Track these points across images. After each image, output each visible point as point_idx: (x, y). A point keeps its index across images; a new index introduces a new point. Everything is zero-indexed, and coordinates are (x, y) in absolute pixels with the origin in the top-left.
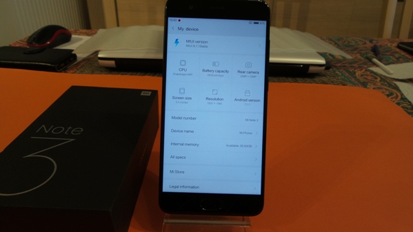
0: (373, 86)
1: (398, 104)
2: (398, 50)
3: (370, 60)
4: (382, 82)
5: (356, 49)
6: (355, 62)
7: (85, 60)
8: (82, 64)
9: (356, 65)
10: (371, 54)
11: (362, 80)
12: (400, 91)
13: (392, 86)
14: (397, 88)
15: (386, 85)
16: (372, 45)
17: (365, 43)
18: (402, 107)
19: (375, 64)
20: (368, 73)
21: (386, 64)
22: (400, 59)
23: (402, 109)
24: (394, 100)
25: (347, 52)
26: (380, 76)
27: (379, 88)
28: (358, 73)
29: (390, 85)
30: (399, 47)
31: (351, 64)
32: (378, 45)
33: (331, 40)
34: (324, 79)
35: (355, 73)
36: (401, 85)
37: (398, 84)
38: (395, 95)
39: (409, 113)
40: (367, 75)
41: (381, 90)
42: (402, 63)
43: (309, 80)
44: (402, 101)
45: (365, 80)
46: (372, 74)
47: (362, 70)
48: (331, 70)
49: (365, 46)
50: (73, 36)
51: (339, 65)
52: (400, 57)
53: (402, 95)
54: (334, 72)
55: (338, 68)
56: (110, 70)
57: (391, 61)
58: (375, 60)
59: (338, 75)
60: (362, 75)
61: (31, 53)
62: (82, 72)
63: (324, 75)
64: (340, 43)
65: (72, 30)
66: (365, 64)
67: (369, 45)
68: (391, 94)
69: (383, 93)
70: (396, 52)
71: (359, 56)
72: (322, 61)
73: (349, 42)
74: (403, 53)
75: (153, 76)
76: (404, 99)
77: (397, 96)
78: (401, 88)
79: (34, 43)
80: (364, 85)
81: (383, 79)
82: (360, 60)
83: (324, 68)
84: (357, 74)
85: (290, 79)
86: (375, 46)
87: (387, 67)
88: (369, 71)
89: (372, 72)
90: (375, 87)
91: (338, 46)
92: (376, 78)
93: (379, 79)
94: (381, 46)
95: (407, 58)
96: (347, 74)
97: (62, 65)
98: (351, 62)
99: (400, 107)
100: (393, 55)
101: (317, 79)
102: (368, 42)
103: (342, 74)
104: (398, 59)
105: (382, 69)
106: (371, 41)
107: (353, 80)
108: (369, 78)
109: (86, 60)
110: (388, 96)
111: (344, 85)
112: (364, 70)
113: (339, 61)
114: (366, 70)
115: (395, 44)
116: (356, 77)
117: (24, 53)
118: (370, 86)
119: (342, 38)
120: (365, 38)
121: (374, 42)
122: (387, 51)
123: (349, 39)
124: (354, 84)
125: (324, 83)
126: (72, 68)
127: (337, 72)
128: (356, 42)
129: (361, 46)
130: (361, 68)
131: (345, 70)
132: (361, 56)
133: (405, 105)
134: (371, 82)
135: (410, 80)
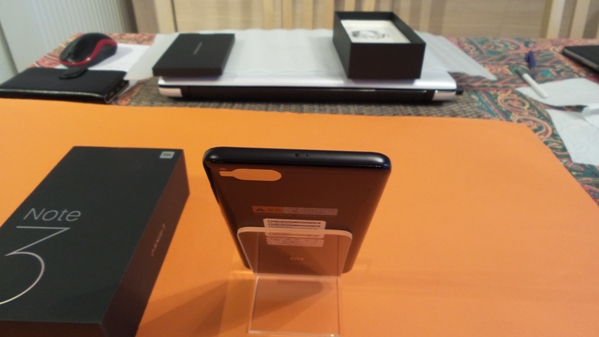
1: (546, 143)
2: (562, 58)
3: (520, 75)
4: (531, 111)
5: (503, 58)
6: (500, 80)
7: (139, 84)
8: (137, 90)
9: (499, 85)
10: (524, 65)
11: (504, 107)
12: (551, 123)
13: (543, 116)
14: (548, 120)
15: (534, 115)
16: (527, 51)
17: (518, 48)
18: (551, 148)
19: (525, 82)
20: (515, 96)
21: (540, 82)
22: (562, 74)
23: (550, 150)
24: (542, 137)
26: (529, 100)
27: (525, 120)
28: (501, 96)
29: (541, 115)
30: (564, 53)
31: (494, 82)
32: (534, 50)
33: (472, 43)
34: (455, 107)
35: (496, 96)
36: (554, 114)
38: (544, 130)
39: (558, 156)
40: (513, 100)
41: (528, 123)
42: (563, 78)
43: (433, 109)
44: (552, 139)
45: (509, 108)
46: (520, 98)
47: (507, 91)
48: (465, 93)
49: (518, 51)
50: (119, 45)
51: (476, 85)
52: (562, 70)
53: (554, 129)
54: (470, 96)
55: (475, 91)
56: (175, 100)
57: (549, 76)
58: (527, 76)
59: (473, 101)
60: (506, 100)
62: (138, 103)
63: (455, 102)
64: (483, 48)
65: (116, 34)
66: (512, 82)
67: (524, 51)
68: (540, 128)
69: (529, 126)
70: (559, 62)
71: (506, 69)
73: (496, 47)
74: (568, 63)
75: (231, 108)
76: (555, 136)
77: (547, 131)
78: (554, 120)
79: (70, 60)
80: (506, 115)
81: (533, 106)
82: (507, 75)
83: (454, 93)
84: (499, 98)
86: (531, 52)
87: (541, 88)
88: (517, 92)
89: (521, 95)
90: (520, 118)
91: (481, 57)
92: (524, 105)
93: (527, 106)
94: (539, 52)
95: (572, 71)
96: (486, 99)
97: (112, 94)
99: (547, 148)
100: (553, 67)
101: (445, 108)
102: (522, 46)
103: (480, 100)
104: (558, 72)
105: (533, 89)
106: (527, 44)
107: (493, 108)
108: (515, 104)
110: (535, 131)
111: (479, 117)
112: (510, 92)
114: (513, 92)
115: (560, 48)
116: (496, 103)
117: (61, 78)
118: (515, 117)
119: (487, 40)
120: (519, 40)
121: (531, 45)
122: (547, 61)
123: (497, 43)
124: (493, 115)
125: (454, 115)
126: (124, 98)
127: (474, 96)
128: (506, 46)
129: (512, 53)
130: (506, 89)
131: (485, 92)
132: (510, 69)
133: (555, 144)
134: (516, 110)
135: (569, 107)
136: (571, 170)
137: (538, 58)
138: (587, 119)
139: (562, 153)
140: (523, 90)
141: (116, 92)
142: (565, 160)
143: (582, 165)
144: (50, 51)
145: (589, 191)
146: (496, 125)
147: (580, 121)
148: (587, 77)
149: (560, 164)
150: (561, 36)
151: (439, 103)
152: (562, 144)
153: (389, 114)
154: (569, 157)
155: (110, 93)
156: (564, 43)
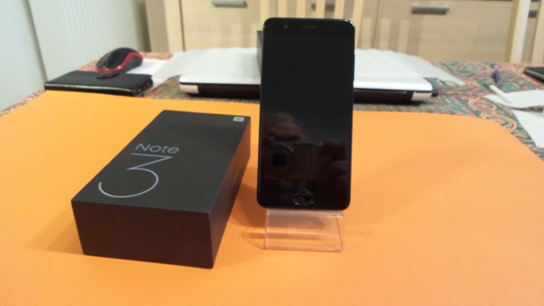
0: (486, 115)
1: (513, 133)
2: (524, 76)
3: (487, 87)
4: (498, 111)
5: (472, 75)
6: (470, 90)
7: (161, 86)
8: (159, 90)
9: (470, 93)
10: (490, 80)
11: (475, 108)
12: (517, 120)
13: (509, 115)
14: (514, 118)
15: (502, 114)
16: (492, 71)
17: (485, 69)
18: (517, 137)
19: (492, 92)
20: (483, 101)
21: (505, 92)
22: (525, 87)
23: (517, 139)
24: (509, 129)
25: (461, 78)
26: (496, 104)
27: (493, 117)
28: (471, 101)
29: (507, 114)
30: (526, 73)
31: (465, 91)
32: (500, 70)
33: (444, 65)
34: (431, 107)
35: (467, 101)
36: (519, 114)
38: (510, 125)
39: (524, 143)
40: (482, 104)
41: (496, 120)
42: (525, 90)
43: (412, 108)
44: (518, 131)
45: (479, 109)
46: (489, 103)
47: (476, 98)
48: (439, 97)
49: (485, 71)
50: (144, 60)
51: (449, 92)
52: (524, 85)
53: (518, 124)
54: (443, 100)
55: (448, 96)
56: (192, 96)
57: (513, 88)
58: (493, 87)
59: (447, 103)
60: (475, 104)
61: (104, 78)
62: (161, 98)
63: (431, 103)
64: (454, 68)
66: (481, 91)
67: (490, 71)
68: (507, 123)
69: (497, 122)
70: (521, 79)
71: (475, 83)
72: (429, 87)
73: (465, 67)
74: (529, 80)
76: (520, 128)
77: (513, 126)
78: (518, 118)
79: (104, 68)
80: (477, 114)
81: (500, 108)
82: (476, 87)
83: (430, 94)
84: (470, 103)
85: (391, 107)
86: (496, 71)
87: (507, 96)
88: (485, 99)
89: (488, 100)
90: (489, 116)
91: (452, 72)
92: (491, 107)
93: (495, 108)
94: (503, 72)
95: (533, 85)
96: (458, 102)
97: (140, 90)
99: (513, 137)
100: (516, 82)
101: (422, 107)
102: (488, 67)
103: (452, 102)
104: (521, 86)
105: (499, 97)
106: (492, 66)
107: (464, 108)
108: (484, 106)
109: (164, 86)
110: (503, 125)
111: (453, 114)
112: (479, 98)
113: (451, 88)
114: (481, 99)
115: (522, 70)
116: (467, 106)
117: (98, 78)
118: (484, 115)
119: (457, 63)
120: (486, 63)
121: (496, 67)
122: (511, 78)
123: (466, 64)
124: (465, 113)
125: (430, 111)
126: (149, 95)
127: (447, 100)
128: (474, 67)
129: (479, 71)
130: (475, 96)
131: (457, 98)
132: (478, 82)
133: (520, 134)
134: (485, 110)
135: (532, 109)
136: (536, 152)
137: (503, 76)
139: (528, 140)
140: (491, 97)
141: (143, 90)
142: (530, 146)
144: (89, 62)
146: (470, 119)
149: (526, 149)
150: (524, 59)
151: (417, 103)
152: (527, 134)
153: (374, 110)
154: (533, 143)
155: (138, 89)
156: (526, 65)
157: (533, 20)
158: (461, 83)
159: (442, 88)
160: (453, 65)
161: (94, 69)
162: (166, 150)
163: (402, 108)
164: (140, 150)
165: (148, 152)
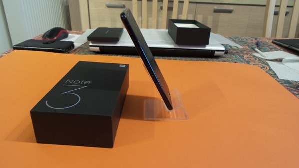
0: (253, 63)
1: (266, 72)
2: (272, 44)
3: (254, 50)
5: (246, 43)
6: (244, 51)
8: (78, 50)
9: (244, 52)
10: (255, 46)
11: (247, 60)
12: (269, 66)
14: (267, 65)
15: (261, 63)
16: (256, 41)
17: (252, 40)
19: (256, 52)
21: (263, 52)
22: (273, 49)
23: (268, 75)
24: (265, 70)
26: (258, 58)
28: (245, 56)
29: (263, 63)
30: (273, 43)
33: (231, 38)
34: (224, 59)
35: (243, 56)
36: (270, 63)
37: (268, 62)
39: (272, 77)
40: (251, 58)
41: (258, 65)
42: (273, 51)
43: (214, 59)
45: (249, 60)
48: (228, 54)
49: (252, 42)
50: (69, 35)
51: (234, 52)
53: (270, 68)
54: (231, 56)
55: (233, 54)
56: (96, 53)
57: (266, 50)
58: (256, 49)
60: (247, 58)
61: (47, 43)
63: (225, 57)
64: (236, 40)
66: (250, 51)
67: (254, 41)
68: (264, 67)
69: (258, 67)
70: (271, 46)
71: (247, 47)
72: (223, 49)
73: (242, 40)
74: (275, 46)
76: (270, 70)
77: (267, 68)
78: (269, 65)
79: (47, 38)
80: (248, 62)
81: (260, 60)
82: (248, 49)
83: (224, 52)
85: (204, 59)
86: (258, 42)
87: (263, 54)
88: (252, 55)
89: (254, 56)
91: (235, 42)
93: (257, 60)
94: (261, 42)
95: (277, 48)
96: (238, 57)
98: (242, 51)
100: (269, 47)
101: (220, 59)
102: (254, 40)
103: (236, 57)
104: (271, 49)
105: (260, 54)
106: (256, 39)
107: (242, 60)
109: (80, 48)
110: (261, 68)
111: (236, 62)
112: (249, 55)
113: (234, 50)
115: (271, 41)
116: (243, 58)
117: (44, 43)
119: (238, 37)
120: (253, 38)
121: (258, 39)
122: (265, 45)
123: (242, 38)
124: (242, 62)
125: (224, 61)
126: (72, 52)
127: (233, 56)
128: (246, 40)
129: (249, 42)
130: (247, 54)
131: (238, 55)
132: (249, 47)
133: (270, 73)
134: (252, 61)
135: (276, 60)
136: (278, 82)
137: (261, 44)
138: (284, 64)
139: (274, 75)
140: (255, 54)
141: (69, 50)
142: (275, 78)
143: (283, 80)
144: (37, 36)
145: (287, 89)
146: (245, 65)
147: (282, 65)
148: (283, 51)
149: (274, 80)
150: (271, 37)
151: (217, 57)
152: (274, 73)
153: (194, 61)
154: (277, 77)
155: (66, 49)
156: (273, 39)
157: (276, 16)
158: (240, 47)
159: (230, 50)
160: (236, 38)
161: (41, 39)
162: (83, 82)
163: (209, 59)
164: (68, 83)
165: (73, 84)
